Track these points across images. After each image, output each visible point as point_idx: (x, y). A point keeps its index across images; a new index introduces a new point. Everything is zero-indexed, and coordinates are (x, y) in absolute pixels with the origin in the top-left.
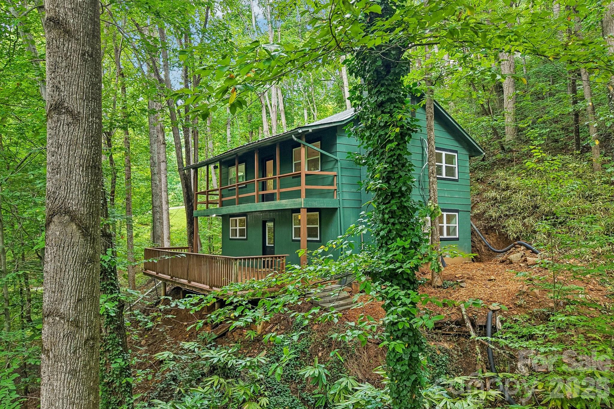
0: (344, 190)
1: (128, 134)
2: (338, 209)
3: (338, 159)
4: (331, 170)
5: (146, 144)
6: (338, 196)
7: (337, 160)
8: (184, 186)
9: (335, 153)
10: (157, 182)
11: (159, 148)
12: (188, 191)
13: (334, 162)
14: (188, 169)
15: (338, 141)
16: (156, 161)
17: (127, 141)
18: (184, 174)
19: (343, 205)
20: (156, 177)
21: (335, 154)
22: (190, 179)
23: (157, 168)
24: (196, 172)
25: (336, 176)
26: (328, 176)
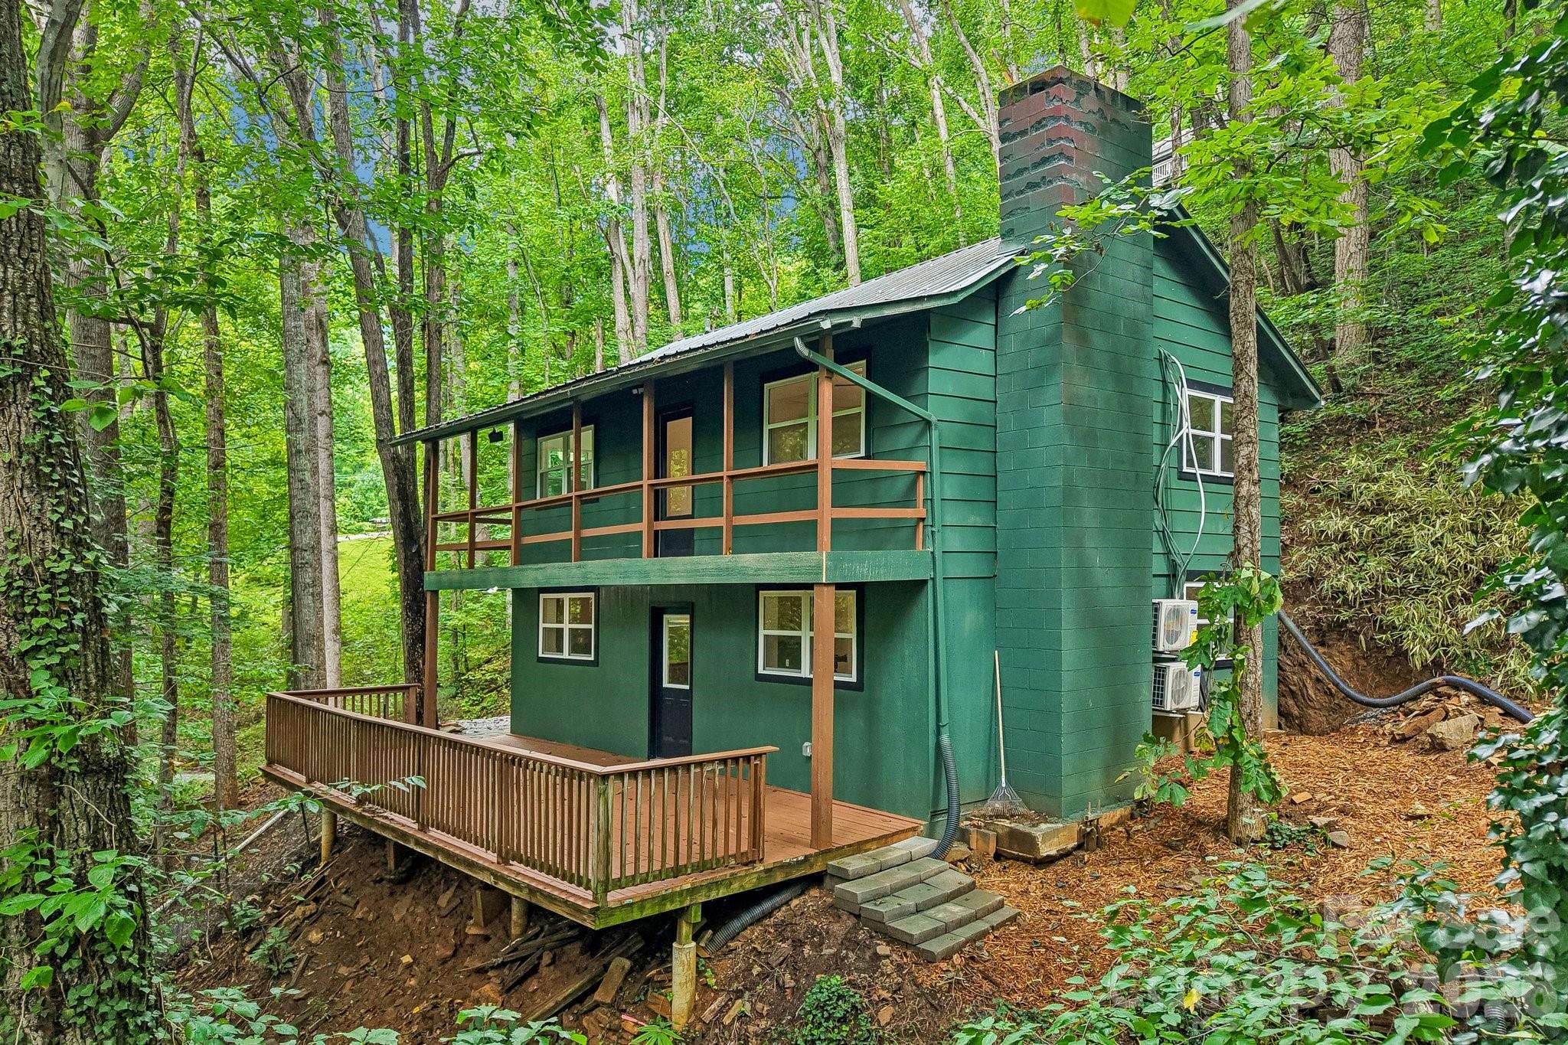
0: (949, 520)
1: (217, 333)
2: (930, 583)
3: (933, 419)
4: (907, 453)
5: (272, 364)
6: (929, 541)
7: (928, 423)
8: (395, 496)
9: (922, 398)
10: (307, 476)
11: (312, 376)
12: (406, 509)
13: (918, 428)
14: (409, 442)
15: (933, 360)
16: (305, 414)
17: (214, 353)
18: (396, 458)
19: (944, 570)
20: (304, 462)
21: (920, 400)
22: (414, 474)
23: (306, 434)
24: (433, 452)
25: (923, 473)
26: (893, 476)
